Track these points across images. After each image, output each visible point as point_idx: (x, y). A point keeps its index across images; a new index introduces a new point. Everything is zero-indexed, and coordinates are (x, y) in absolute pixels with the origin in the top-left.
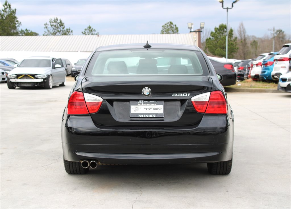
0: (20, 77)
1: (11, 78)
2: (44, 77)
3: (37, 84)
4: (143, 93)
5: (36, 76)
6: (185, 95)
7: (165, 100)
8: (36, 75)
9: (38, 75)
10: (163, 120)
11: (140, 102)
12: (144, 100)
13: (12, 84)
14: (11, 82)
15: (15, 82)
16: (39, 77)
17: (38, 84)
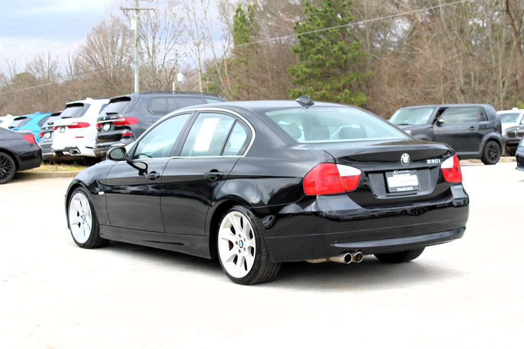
4: (403, 161)
7: (418, 169)
10: (416, 194)
11: (395, 172)
12: (399, 170)
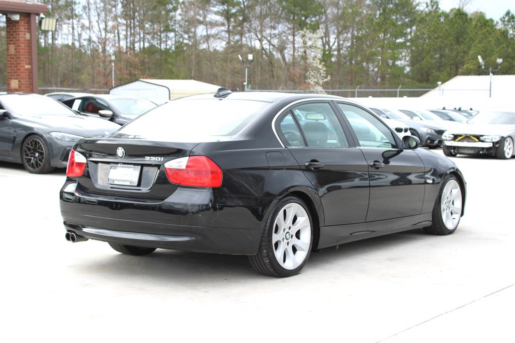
0: (460, 138)
1: (446, 140)
2: (495, 140)
3: (482, 151)
4: (118, 155)
5: (482, 138)
6: (158, 159)
8: (482, 136)
9: (484, 137)
13: (448, 149)
14: (446, 146)
15: (451, 147)
16: (487, 140)
17: (485, 150)
